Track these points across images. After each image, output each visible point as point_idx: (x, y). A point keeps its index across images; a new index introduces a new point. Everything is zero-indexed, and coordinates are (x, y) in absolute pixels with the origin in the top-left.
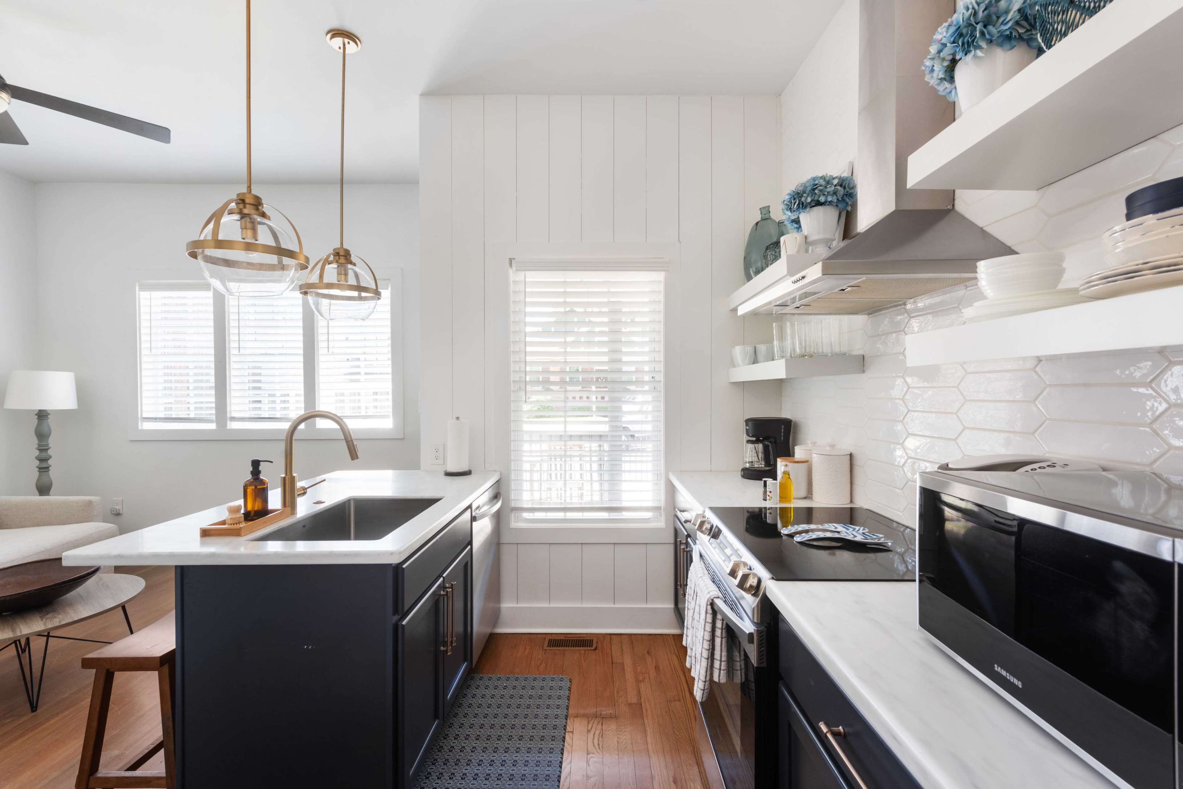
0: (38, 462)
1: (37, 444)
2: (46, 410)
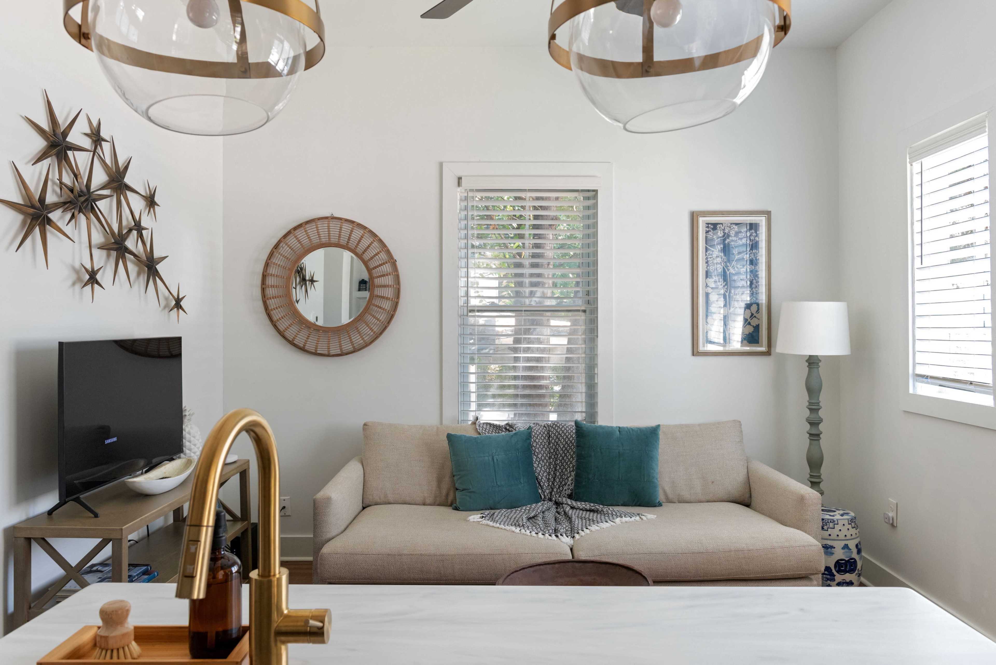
0: (808, 426)
1: (808, 401)
2: (817, 356)
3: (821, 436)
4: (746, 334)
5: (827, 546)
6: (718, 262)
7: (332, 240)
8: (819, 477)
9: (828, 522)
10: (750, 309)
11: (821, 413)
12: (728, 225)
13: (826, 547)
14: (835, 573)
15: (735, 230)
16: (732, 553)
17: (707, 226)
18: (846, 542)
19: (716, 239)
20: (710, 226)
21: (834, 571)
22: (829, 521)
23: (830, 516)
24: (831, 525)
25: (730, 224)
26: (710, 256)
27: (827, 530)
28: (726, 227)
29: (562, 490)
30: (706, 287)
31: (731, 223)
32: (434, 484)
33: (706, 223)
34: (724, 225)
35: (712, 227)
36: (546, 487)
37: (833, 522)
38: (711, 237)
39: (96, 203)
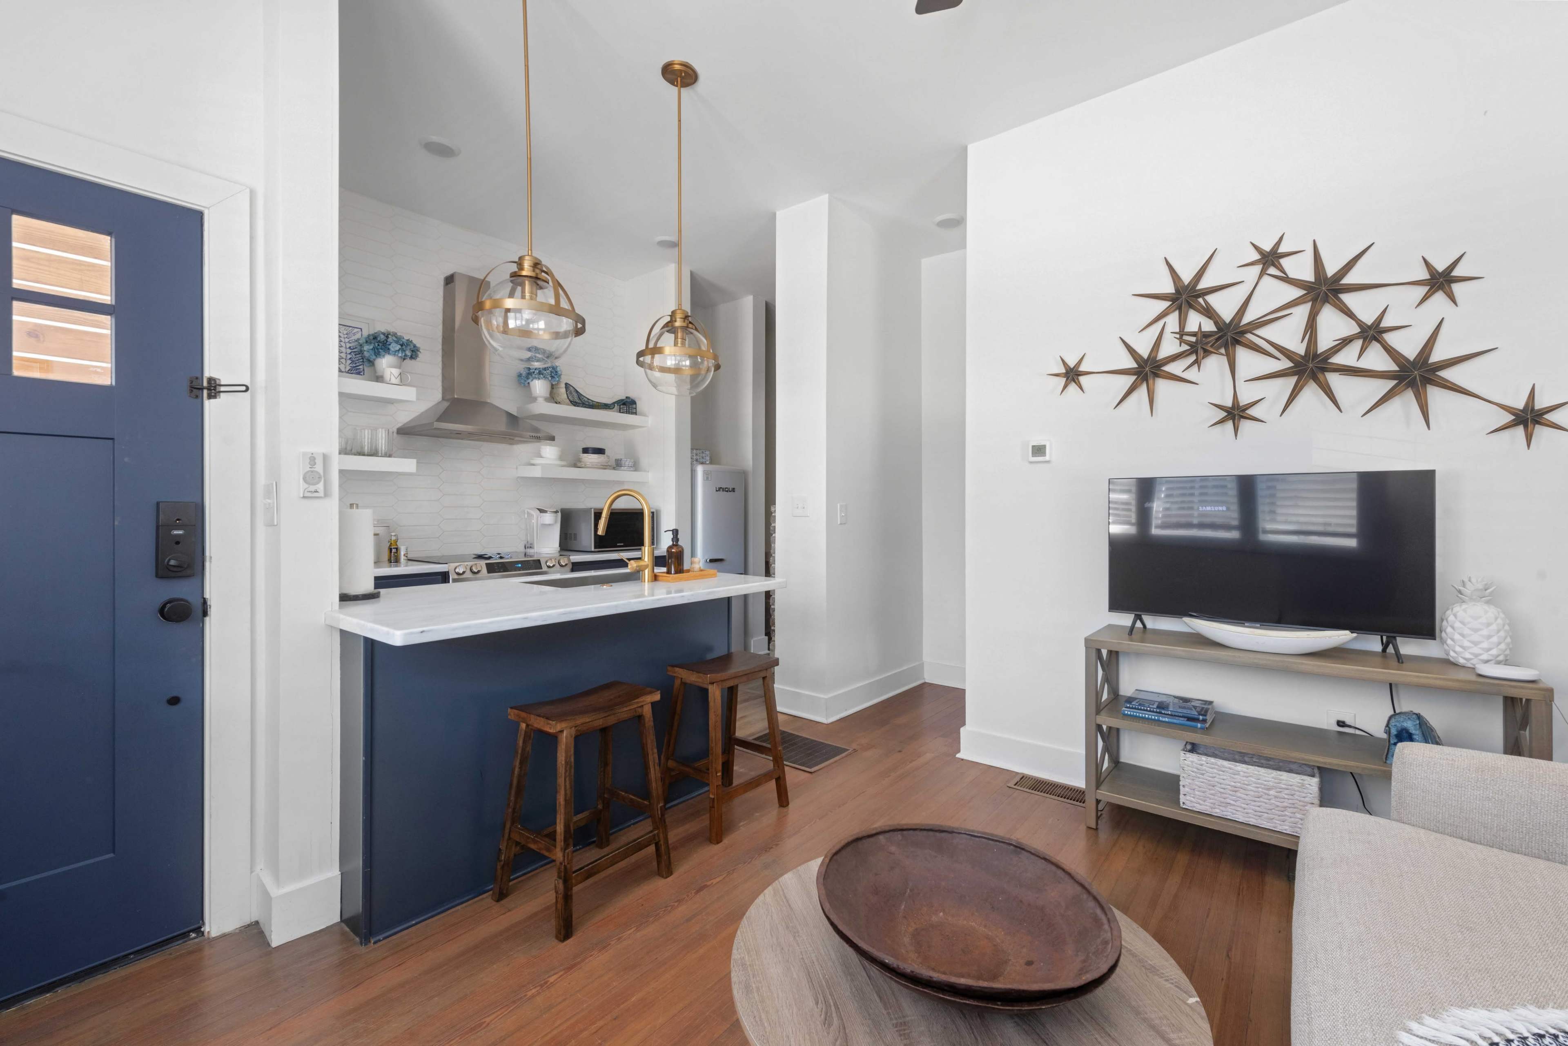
39: (1255, 332)
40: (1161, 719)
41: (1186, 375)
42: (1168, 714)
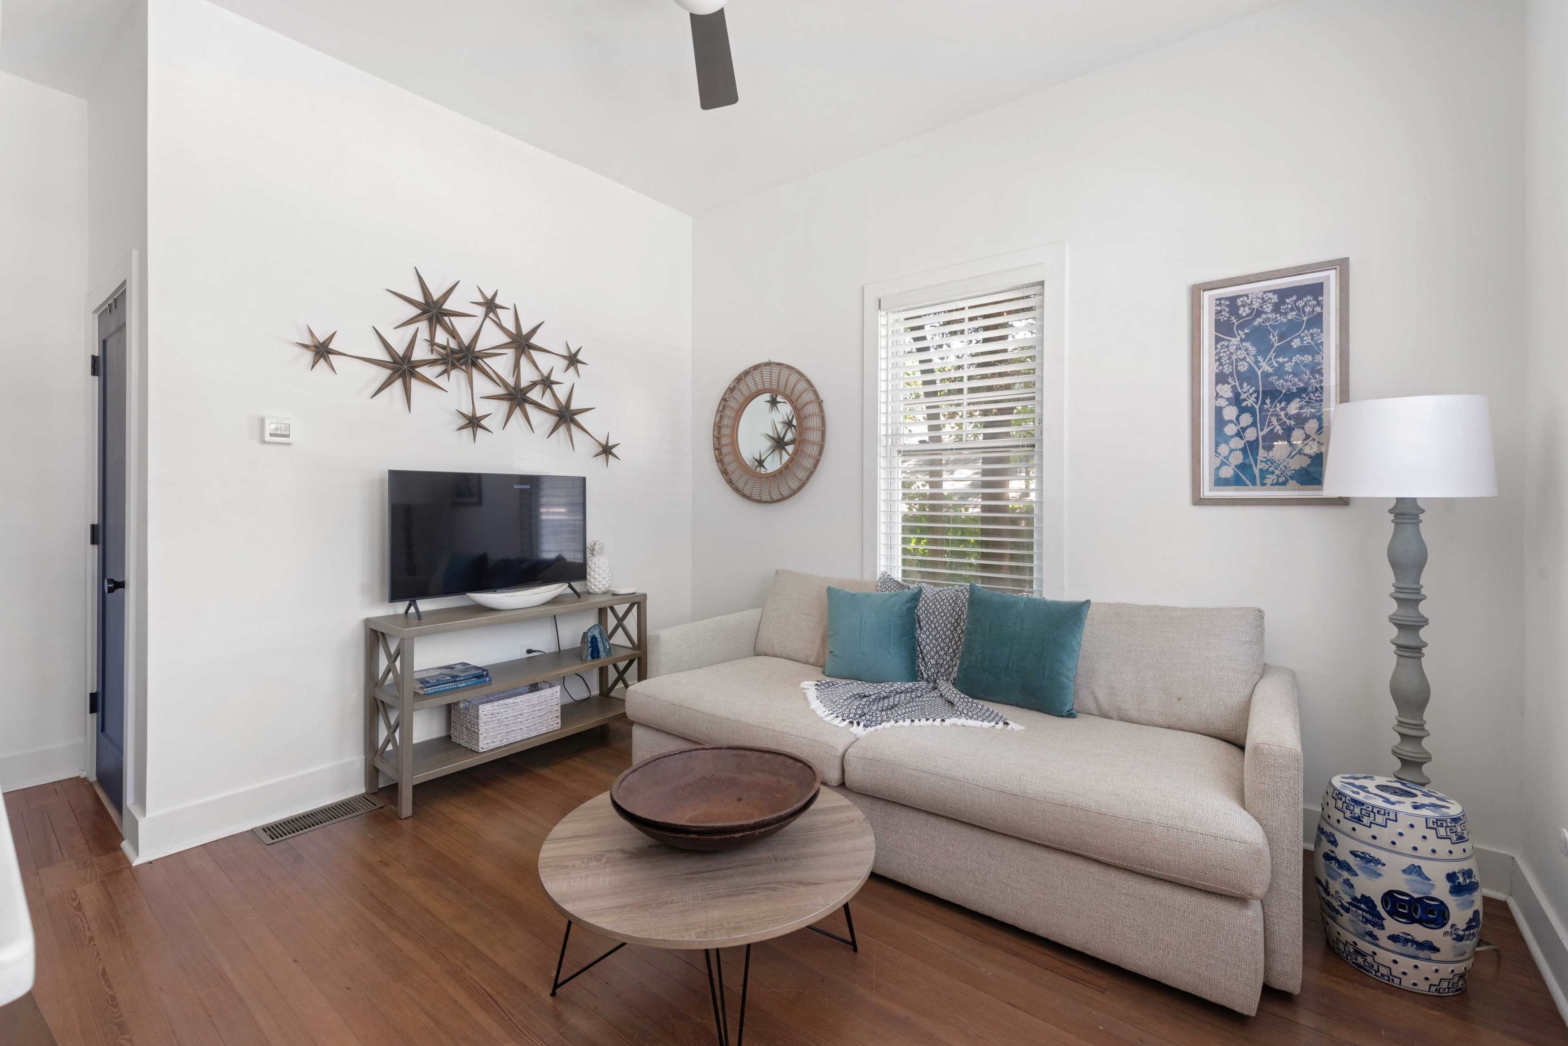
0: (1395, 630)
1: (1394, 586)
2: (1414, 499)
3: (1424, 650)
4: (1295, 470)
5: (1368, 856)
6: (1240, 357)
7: (766, 385)
8: (1421, 727)
9: (1372, 811)
10: (1303, 428)
11: (1423, 608)
12: (1258, 296)
13: (1364, 858)
14: (1384, 914)
15: (1273, 301)
16: (1067, 810)
17: (1218, 302)
18: (1417, 862)
19: (1235, 321)
20: (1223, 302)
21: (1380, 908)
22: (1375, 810)
23: (1387, 801)
24: (1380, 819)
25: (1262, 293)
26: (1224, 350)
27: (1370, 827)
28: (1254, 300)
29: (951, 673)
30: (1216, 397)
31: (1264, 292)
32: (818, 642)
33: (1216, 300)
34: (1250, 298)
35: (1227, 303)
36: (932, 665)
37: (1384, 815)
38: (1226, 319)
39: (484, 360)
40: (459, 685)
41: (437, 381)
42: (462, 680)
